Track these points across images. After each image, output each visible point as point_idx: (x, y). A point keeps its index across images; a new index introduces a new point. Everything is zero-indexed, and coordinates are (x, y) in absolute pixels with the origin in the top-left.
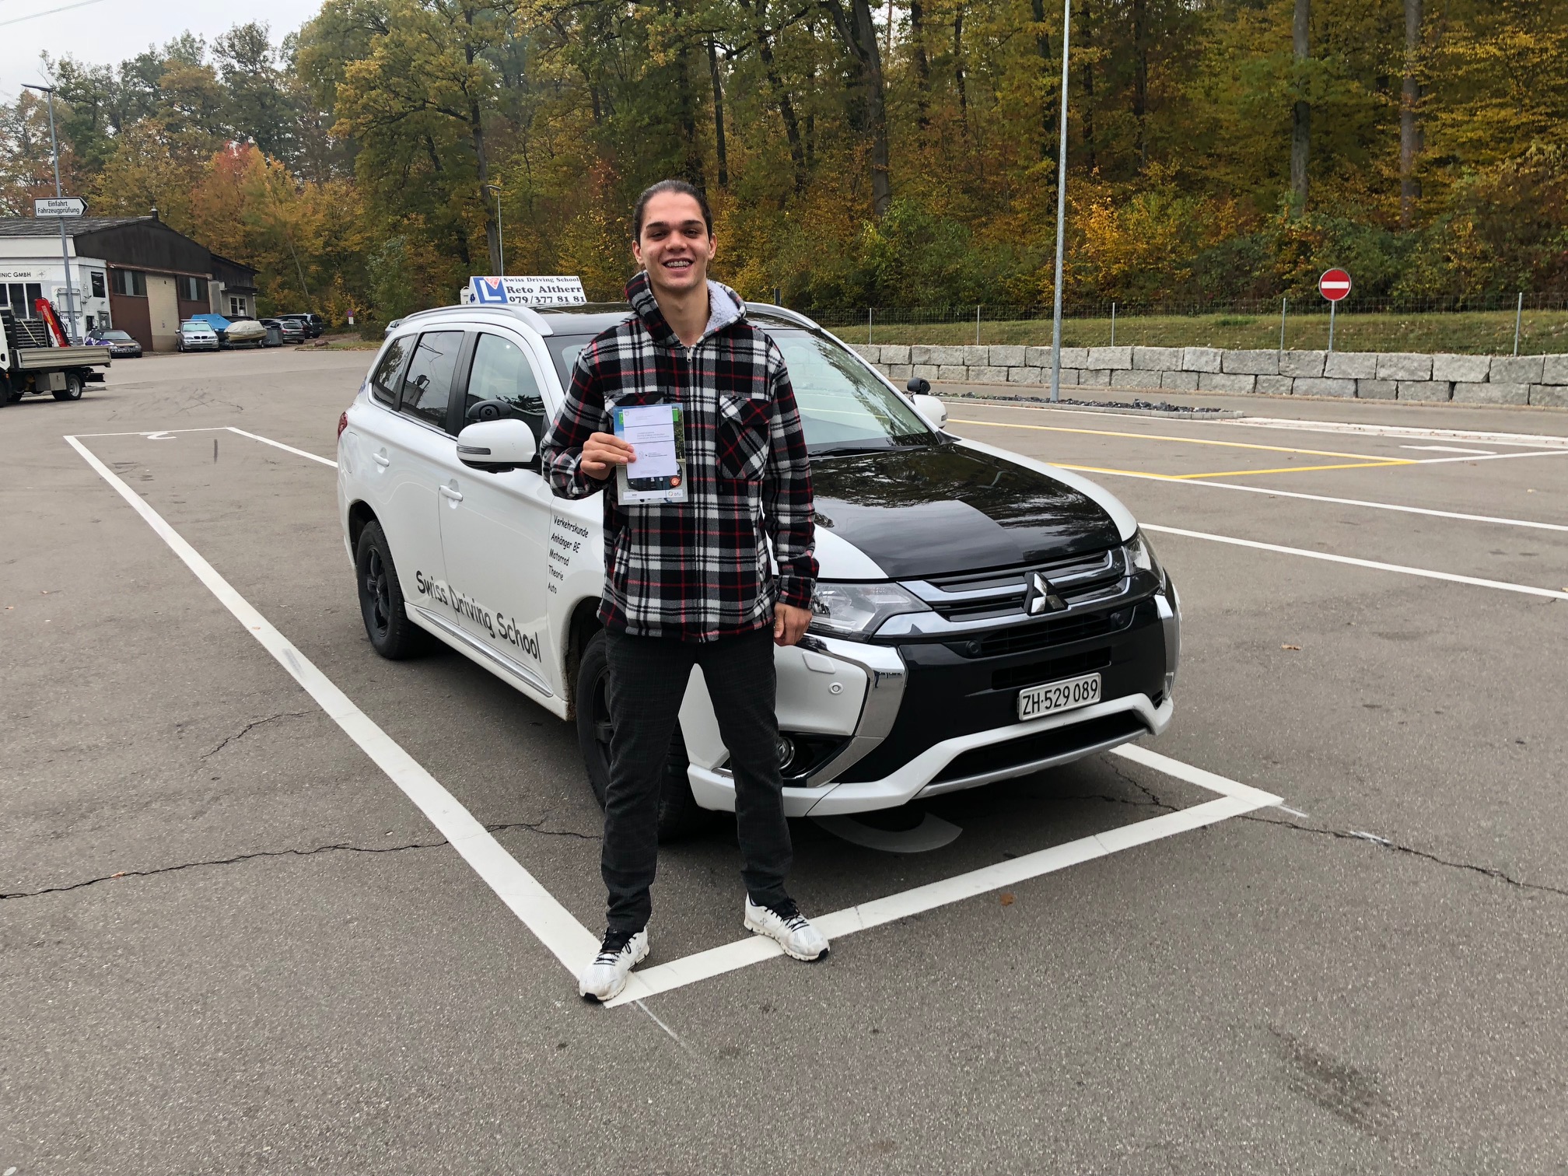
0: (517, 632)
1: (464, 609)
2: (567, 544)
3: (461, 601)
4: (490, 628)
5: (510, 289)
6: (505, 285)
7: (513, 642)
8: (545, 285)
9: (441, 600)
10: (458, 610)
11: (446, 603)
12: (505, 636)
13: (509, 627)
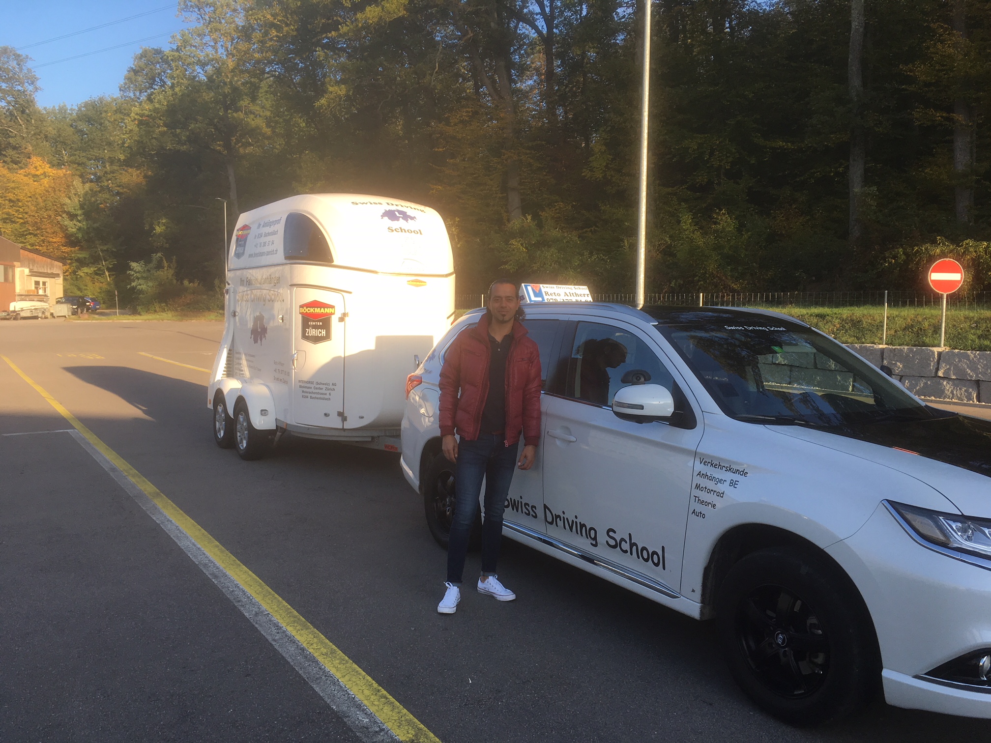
0: (632, 545)
1: (560, 523)
2: (721, 481)
3: (558, 516)
4: (595, 539)
5: (547, 293)
6: (543, 290)
7: (626, 552)
8: (568, 291)
9: (528, 514)
10: (551, 523)
11: (536, 517)
12: (614, 547)
13: (622, 540)
